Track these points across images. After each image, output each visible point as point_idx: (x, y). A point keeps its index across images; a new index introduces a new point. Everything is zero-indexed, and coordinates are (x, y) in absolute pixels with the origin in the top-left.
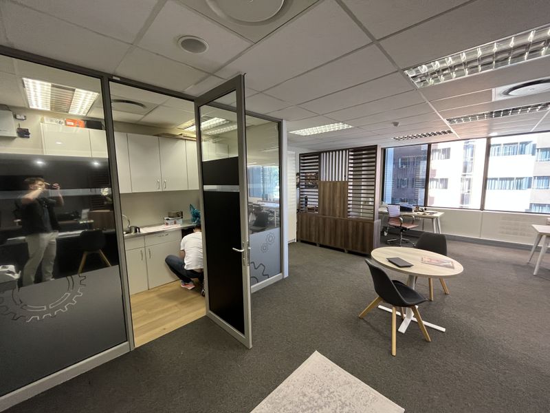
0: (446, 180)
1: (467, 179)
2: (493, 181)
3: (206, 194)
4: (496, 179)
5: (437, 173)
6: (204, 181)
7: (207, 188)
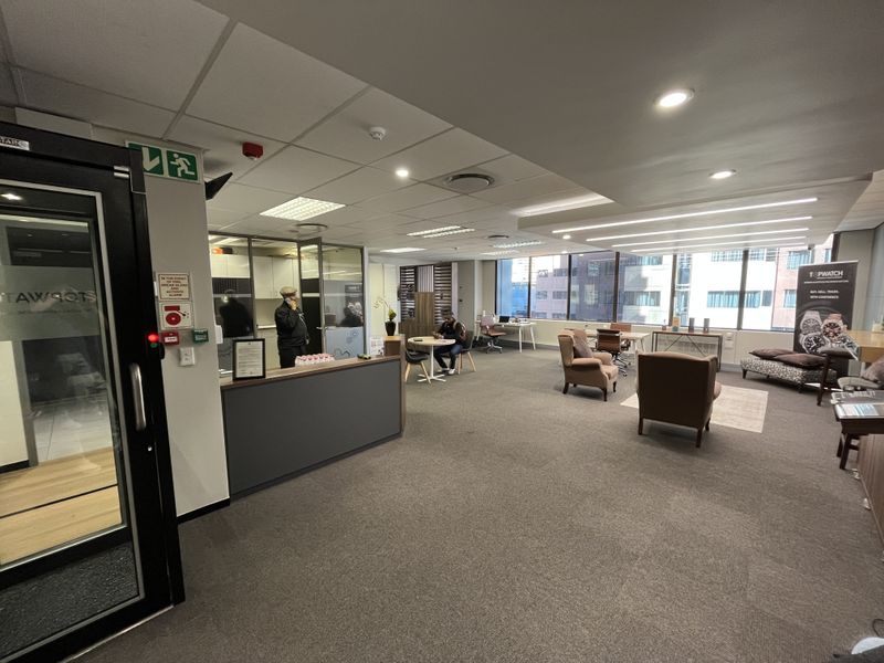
0: (658, 293)
1: (683, 293)
2: (718, 296)
3: (303, 299)
4: (721, 293)
5: (649, 283)
6: (303, 291)
7: (305, 295)
